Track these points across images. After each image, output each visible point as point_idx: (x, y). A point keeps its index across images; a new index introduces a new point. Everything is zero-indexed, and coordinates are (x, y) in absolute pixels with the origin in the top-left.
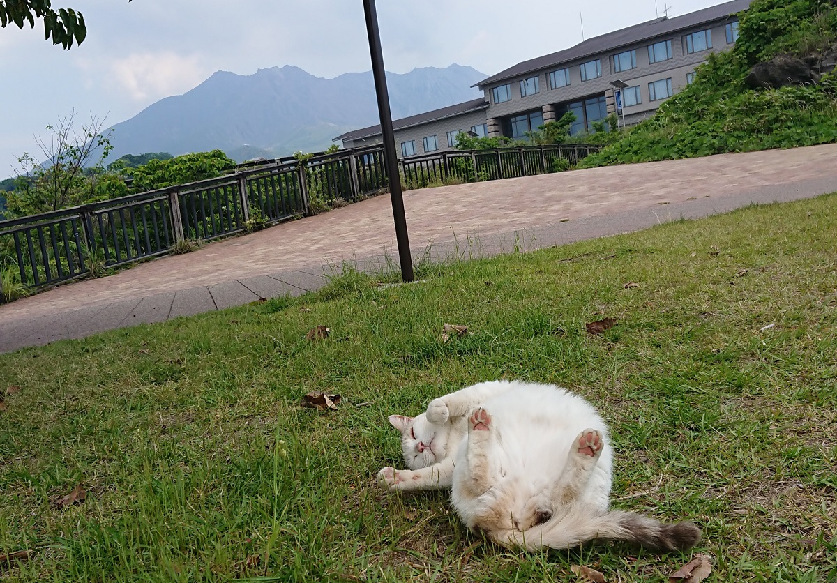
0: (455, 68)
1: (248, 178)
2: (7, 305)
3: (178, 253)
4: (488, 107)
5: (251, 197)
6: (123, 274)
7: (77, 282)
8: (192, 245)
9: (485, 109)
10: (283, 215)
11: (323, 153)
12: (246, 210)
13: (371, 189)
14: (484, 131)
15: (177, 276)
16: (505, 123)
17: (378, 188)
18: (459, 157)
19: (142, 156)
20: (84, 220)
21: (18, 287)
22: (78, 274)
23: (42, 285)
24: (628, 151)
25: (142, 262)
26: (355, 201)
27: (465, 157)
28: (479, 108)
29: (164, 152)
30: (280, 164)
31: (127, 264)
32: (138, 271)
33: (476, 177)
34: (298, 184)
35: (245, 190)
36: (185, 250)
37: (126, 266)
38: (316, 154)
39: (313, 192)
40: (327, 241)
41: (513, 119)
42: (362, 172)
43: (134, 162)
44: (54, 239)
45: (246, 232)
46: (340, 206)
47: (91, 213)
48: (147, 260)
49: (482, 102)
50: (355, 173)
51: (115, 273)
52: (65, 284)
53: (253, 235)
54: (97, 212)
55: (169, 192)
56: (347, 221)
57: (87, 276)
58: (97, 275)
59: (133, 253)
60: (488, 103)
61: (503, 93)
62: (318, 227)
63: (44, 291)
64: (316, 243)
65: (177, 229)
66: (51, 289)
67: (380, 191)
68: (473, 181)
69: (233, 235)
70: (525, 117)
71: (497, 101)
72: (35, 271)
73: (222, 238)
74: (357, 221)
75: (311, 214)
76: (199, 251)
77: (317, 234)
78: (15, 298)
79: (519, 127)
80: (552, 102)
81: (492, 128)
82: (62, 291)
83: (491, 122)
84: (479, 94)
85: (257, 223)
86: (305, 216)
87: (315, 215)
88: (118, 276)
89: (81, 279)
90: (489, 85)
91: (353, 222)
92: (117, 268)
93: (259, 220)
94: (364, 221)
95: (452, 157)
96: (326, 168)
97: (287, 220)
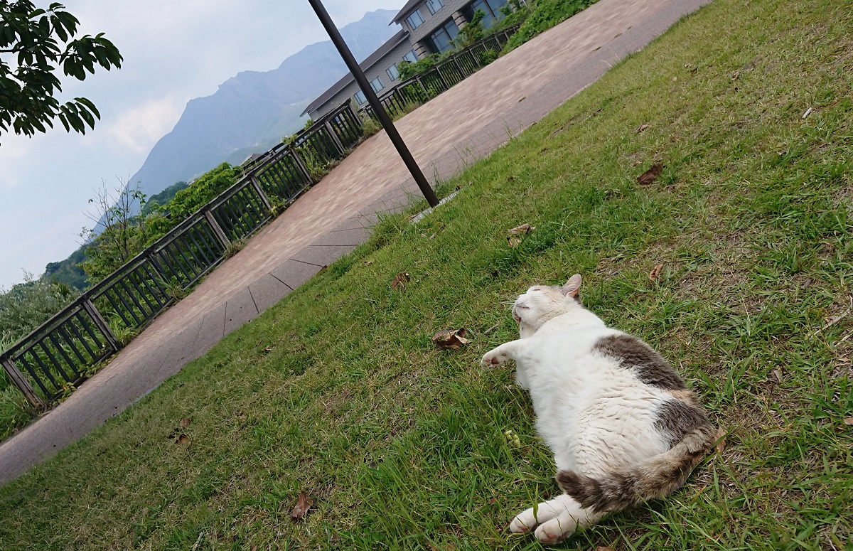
0: (369, 16)
1: (257, 175)
2: (125, 349)
3: (231, 256)
4: (409, 35)
5: (265, 188)
6: (198, 289)
7: (167, 309)
8: (239, 245)
9: (407, 38)
10: (295, 192)
11: (303, 131)
12: (266, 201)
13: (352, 142)
14: (414, 56)
15: (241, 274)
16: (428, 43)
17: (357, 139)
18: (407, 86)
19: (164, 192)
20: (151, 261)
21: (127, 331)
22: (165, 304)
23: (143, 323)
24: (542, 20)
25: (208, 274)
26: (344, 158)
27: (412, 83)
28: (403, 39)
29: (178, 181)
30: (274, 154)
31: (198, 281)
32: (208, 282)
33: (427, 96)
34: (295, 163)
35: (258, 185)
36: (235, 251)
37: (198, 282)
38: (298, 134)
39: (310, 165)
40: (339, 199)
41: (433, 37)
42: (339, 131)
43: (159, 199)
44: (136, 284)
45: (273, 218)
46: (334, 167)
47: (154, 254)
48: (211, 271)
49: (403, 34)
50: (334, 135)
51: (192, 291)
52: (160, 314)
53: (280, 218)
54: (157, 251)
55: (203, 212)
56: (347, 176)
57: (172, 302)
58: (180, 298)
59: (198, 270)
60: (408, 32)
61: (416, 19)
62: (326, 190)
63: (147, 327)
64: (332, 203)
65: (222, 238)
66: (151, 323)
67: (360, 140)
68: (427, 100)
69: (265, 224)
70: (442, 30)
71: (414, 28)
72: (133, 314)
73: (257, 230)
74: (354, 172)
75: (316, 183)
76: (247, 248)
77: (328, 196)
78: (129, 340)
79: (441, 40)
80: (458, 8)
81: (420, 51)
82: (160, 321)
83: (417, 46)
84: (398, 28)
85: (279, 207)
86: (312, 186)
87: (319, 181)
88: (196, 292)
89: (170, 306)
90: (403, 17)
91: (352, 174)
92: (192, 286)
93: (279, 205)
94: (359, 170)
95: (402, 88)
96: (311, 140)
97: (300, 195)
